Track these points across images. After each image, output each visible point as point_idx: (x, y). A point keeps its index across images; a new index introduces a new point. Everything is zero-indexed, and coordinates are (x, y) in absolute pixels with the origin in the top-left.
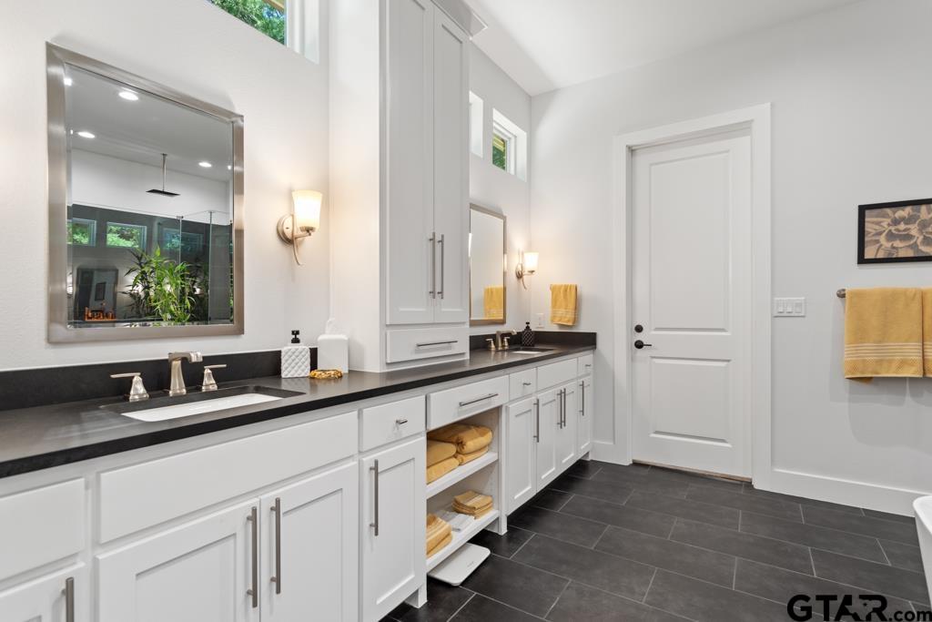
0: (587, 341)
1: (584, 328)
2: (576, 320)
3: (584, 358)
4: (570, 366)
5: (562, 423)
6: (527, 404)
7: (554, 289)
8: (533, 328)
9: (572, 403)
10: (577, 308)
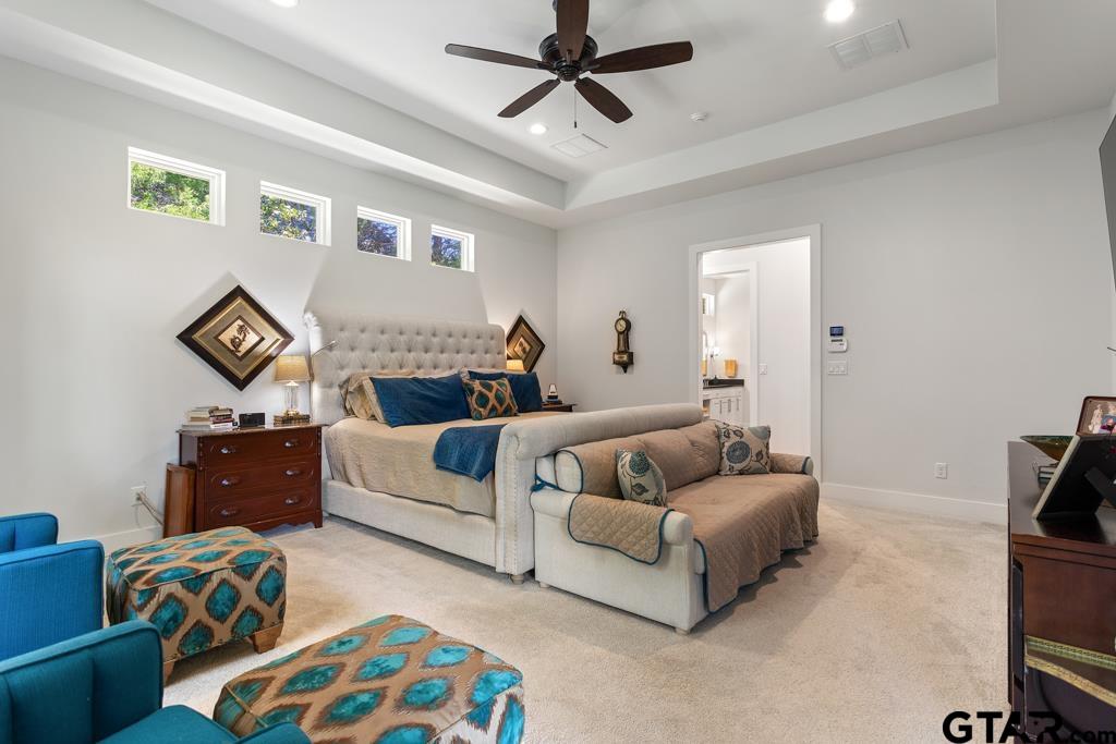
0: (741, 383)
1: (739, 378)
2: (736, 374)
3: (739, 389)
4: (733, 391)
5: (730, 411)
6: (717, 401)
7: (727, 362)
8: (718, 377)
9: (733, 405)
10: (736, 369)
